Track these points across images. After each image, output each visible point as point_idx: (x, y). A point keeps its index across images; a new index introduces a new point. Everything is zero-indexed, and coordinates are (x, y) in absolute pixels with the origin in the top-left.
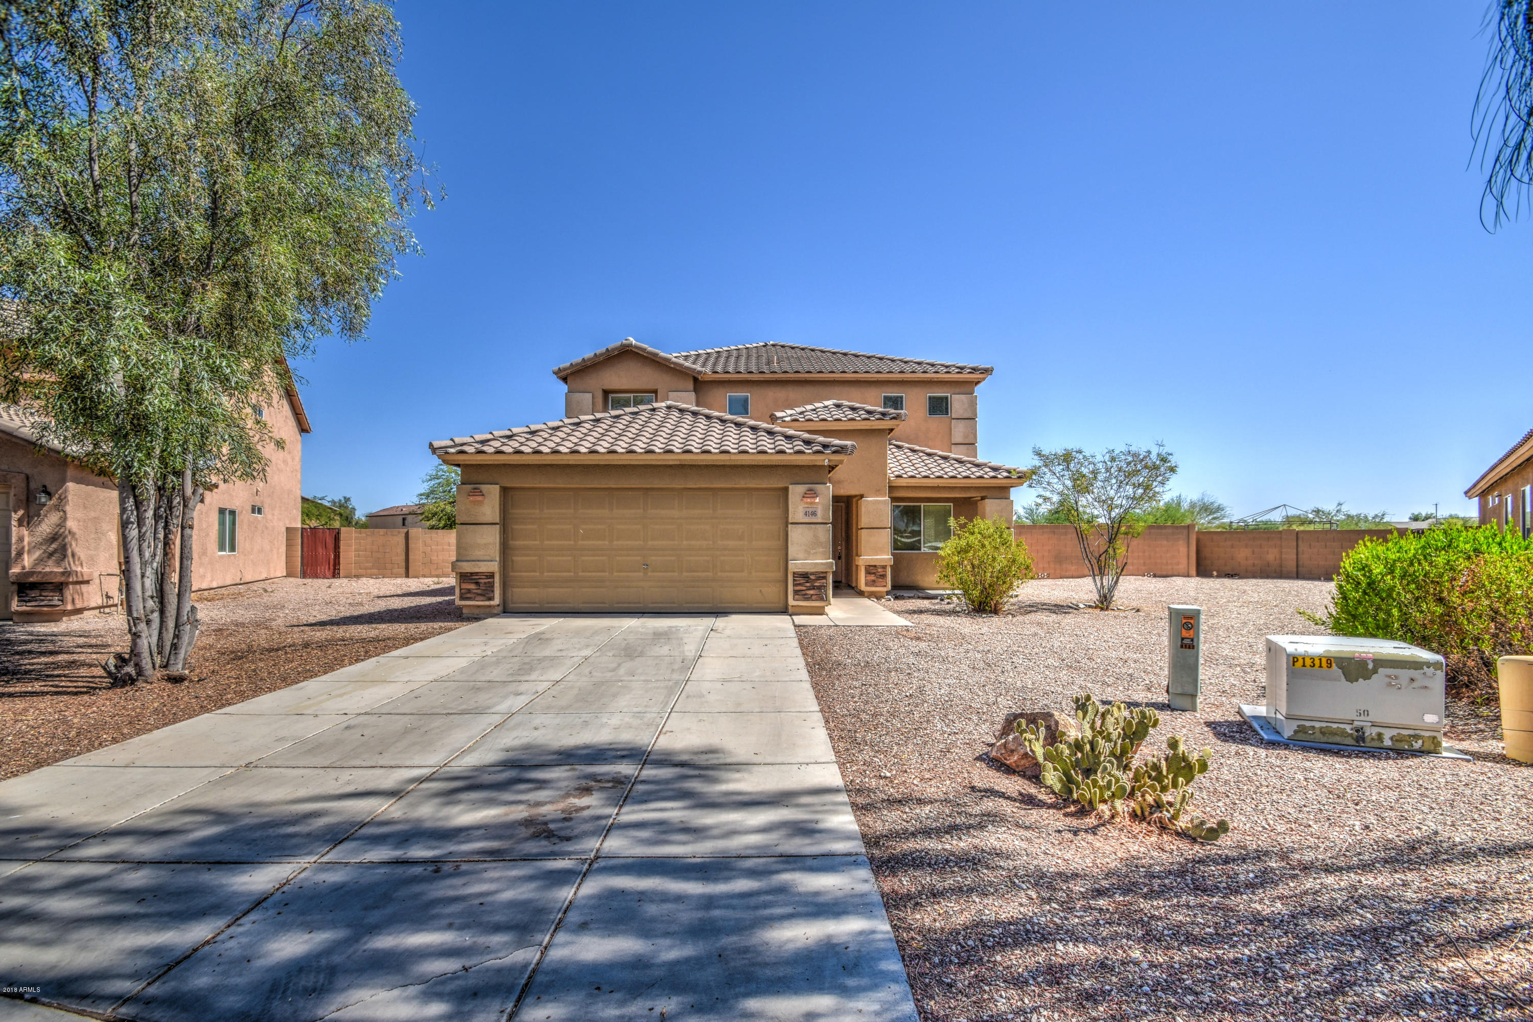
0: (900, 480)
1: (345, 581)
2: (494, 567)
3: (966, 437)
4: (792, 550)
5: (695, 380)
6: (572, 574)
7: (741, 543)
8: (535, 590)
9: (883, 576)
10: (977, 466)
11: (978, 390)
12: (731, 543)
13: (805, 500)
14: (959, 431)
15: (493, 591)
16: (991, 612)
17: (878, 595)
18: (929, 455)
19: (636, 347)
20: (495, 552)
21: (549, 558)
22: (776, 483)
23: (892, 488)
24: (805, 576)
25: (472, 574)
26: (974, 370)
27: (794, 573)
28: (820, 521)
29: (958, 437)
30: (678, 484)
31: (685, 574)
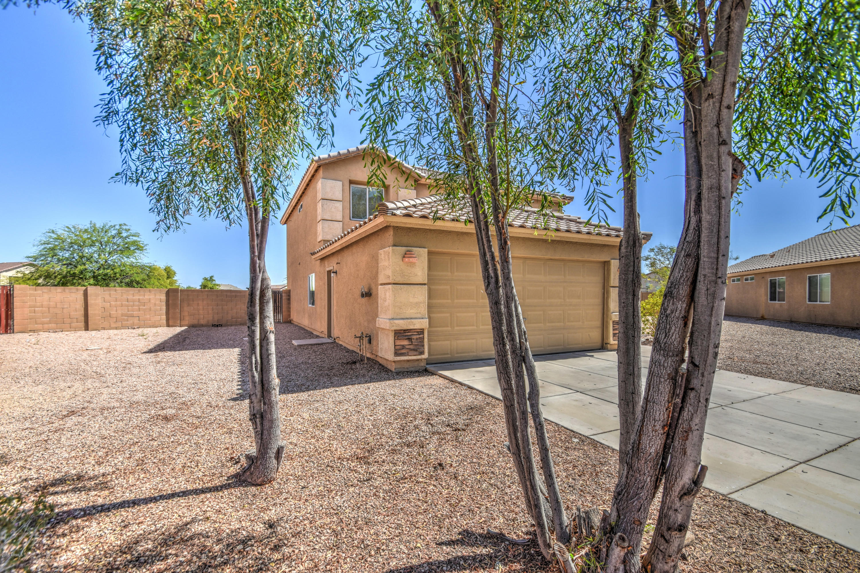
1: (20, 335)
2: (424, 323)
5: (416, 182)
7: (579, 300)
12: (574, 301)
15: (423, 346)
20: (425, 310)
21: (457, 314)
25: (405, 330)
27: (613, 322)
31: (548, 324)
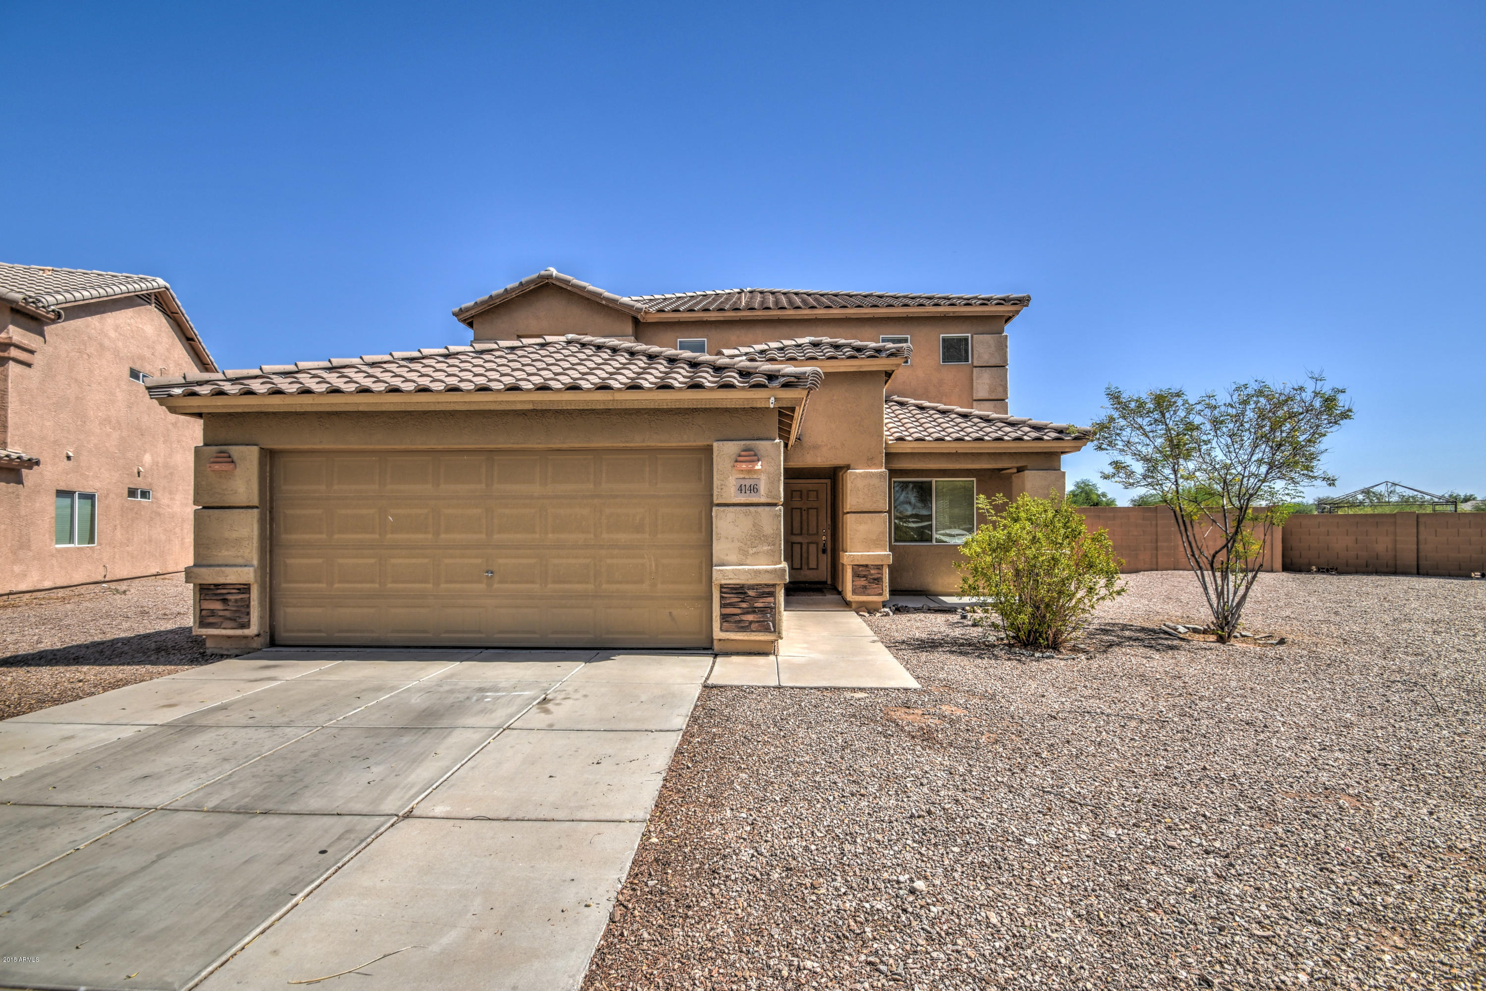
0: (901, 444)
2: (248, 575)
3: (992, 390)
4: (720, 549)
5: (636, 322)
6: (377, 586)
7: (638, 536)
8: (320, 610)
9: (878, 580)
10: (1011, 424)
11: (1009, 330)
12: (623, 537)
13: (738, 465)
14: (983, 384)
15: (248, 614)
16: (1048, 647)
17: (870, 606)
18: (943, 412)
19: (557, 279)
20: (251, 552)
21: (340, 561)
22: (692, 438)
23: (890, 456)
24: (739, 590)
25: (217, 586)
26: (1004, 301)
27: (722, 586)
28: (763, 500)
29: (982, 392)
30: (537, 442)
31: (550, 586)
